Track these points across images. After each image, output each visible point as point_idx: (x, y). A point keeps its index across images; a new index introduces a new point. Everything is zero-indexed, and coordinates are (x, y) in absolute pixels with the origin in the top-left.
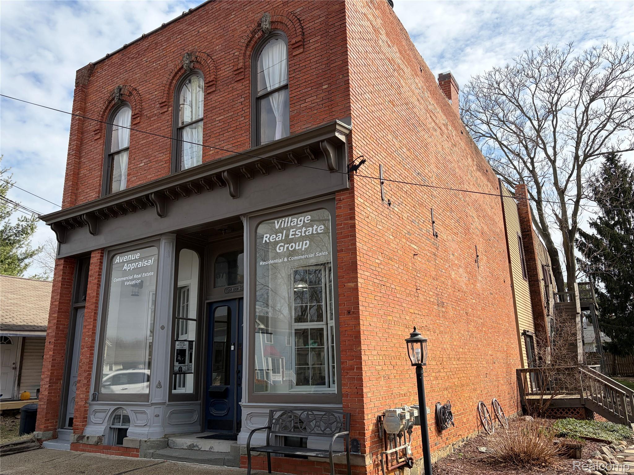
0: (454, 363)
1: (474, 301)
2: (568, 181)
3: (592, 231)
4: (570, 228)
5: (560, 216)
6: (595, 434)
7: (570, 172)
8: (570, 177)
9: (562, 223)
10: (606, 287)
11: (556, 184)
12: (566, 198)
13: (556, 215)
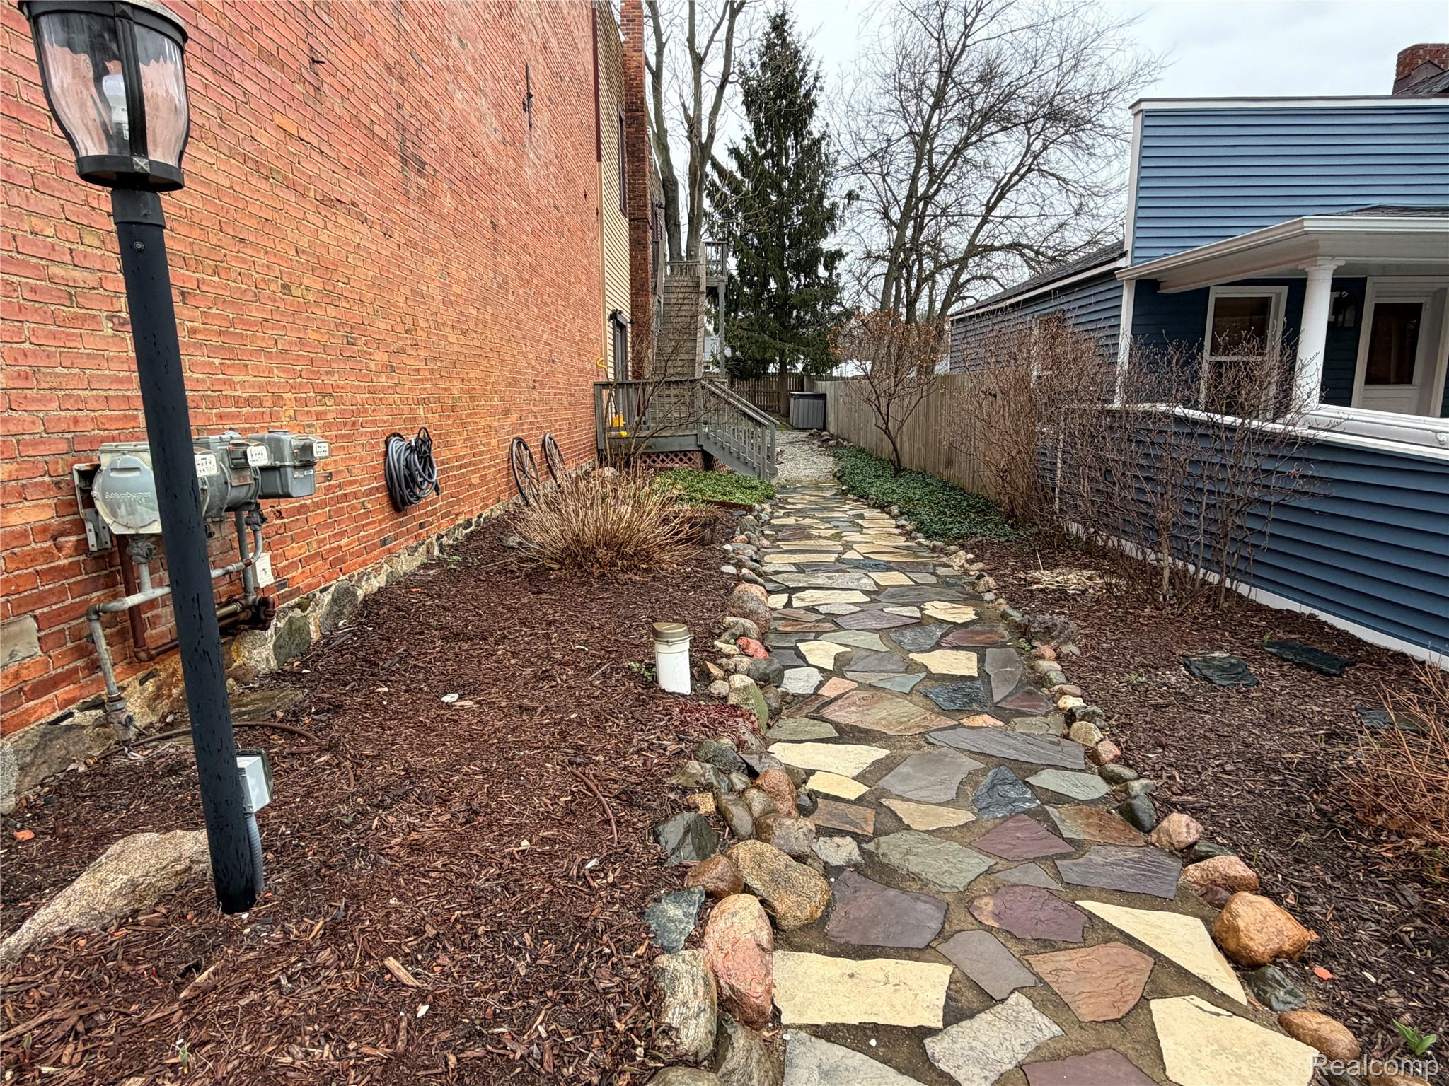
0: (452, 339)
1: (515, 204)
2: (711, 40)
3: (731, 165)
4: (704, 140)
5: (691, 112)
6: (724, 494)
7: (717, 21)
8: (716, 30)
9: (693, 126)
10: (739, 267)
11: (691, 40)
12: (704, 78)
13: (683, 105)
